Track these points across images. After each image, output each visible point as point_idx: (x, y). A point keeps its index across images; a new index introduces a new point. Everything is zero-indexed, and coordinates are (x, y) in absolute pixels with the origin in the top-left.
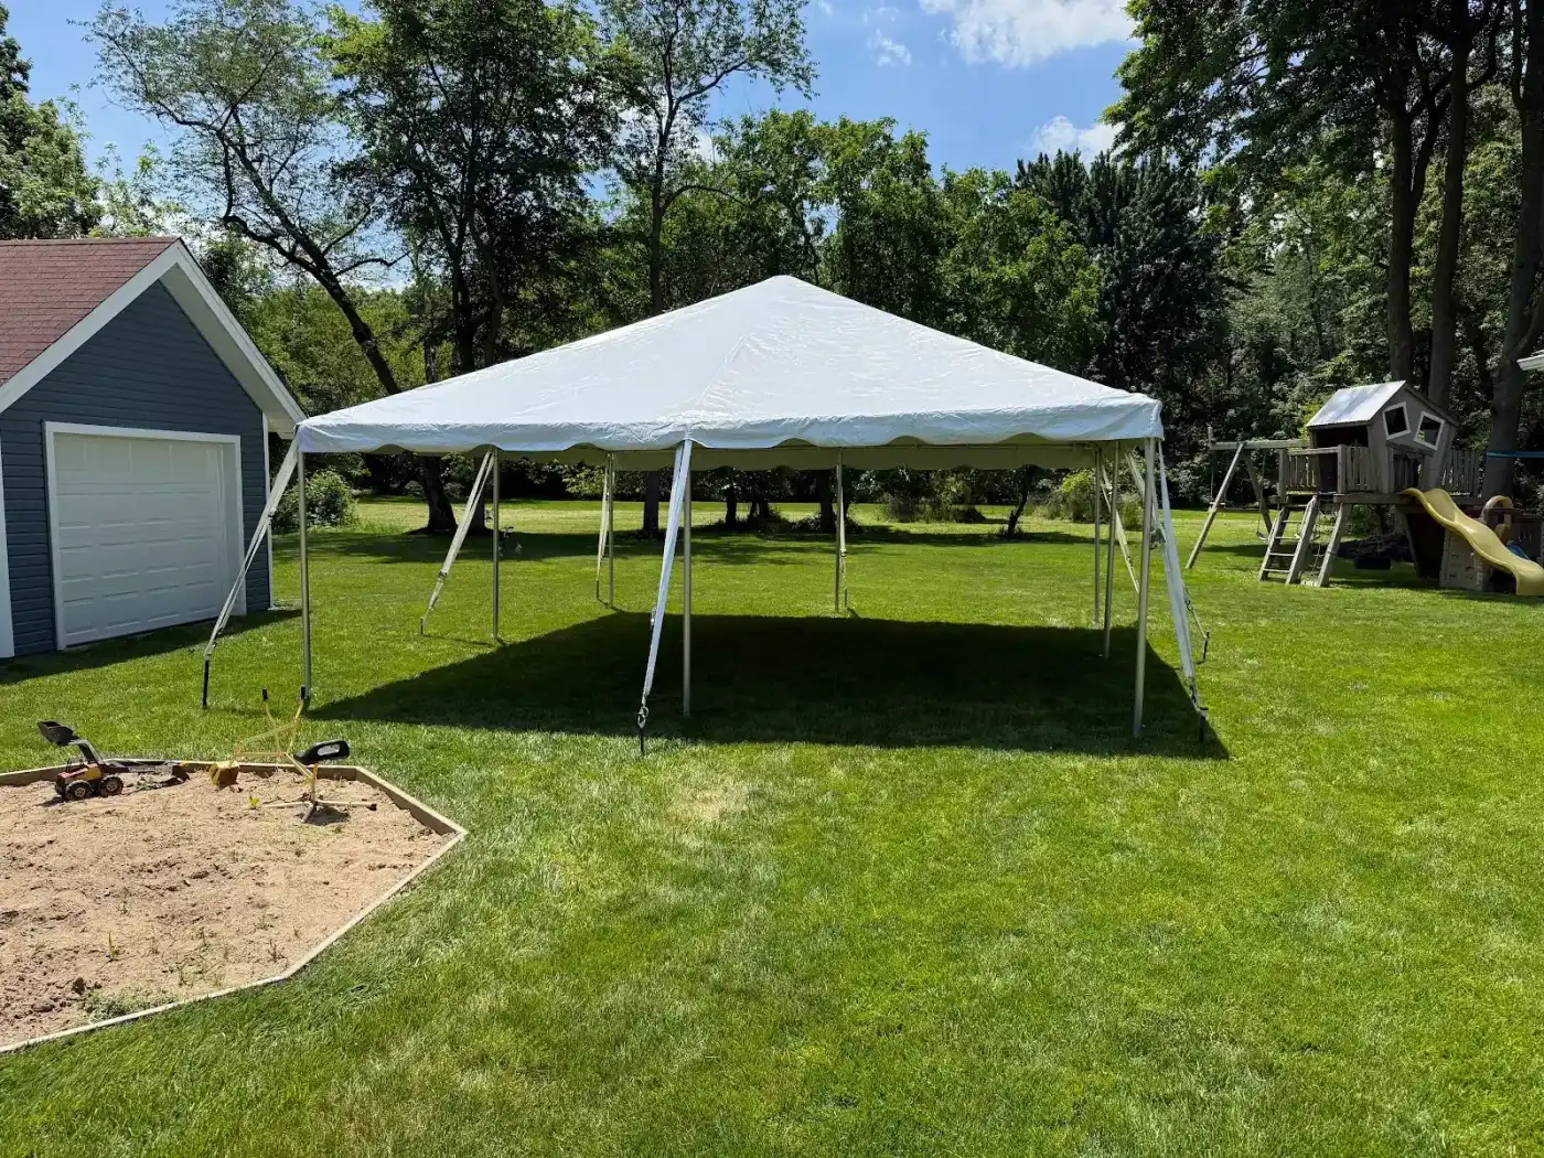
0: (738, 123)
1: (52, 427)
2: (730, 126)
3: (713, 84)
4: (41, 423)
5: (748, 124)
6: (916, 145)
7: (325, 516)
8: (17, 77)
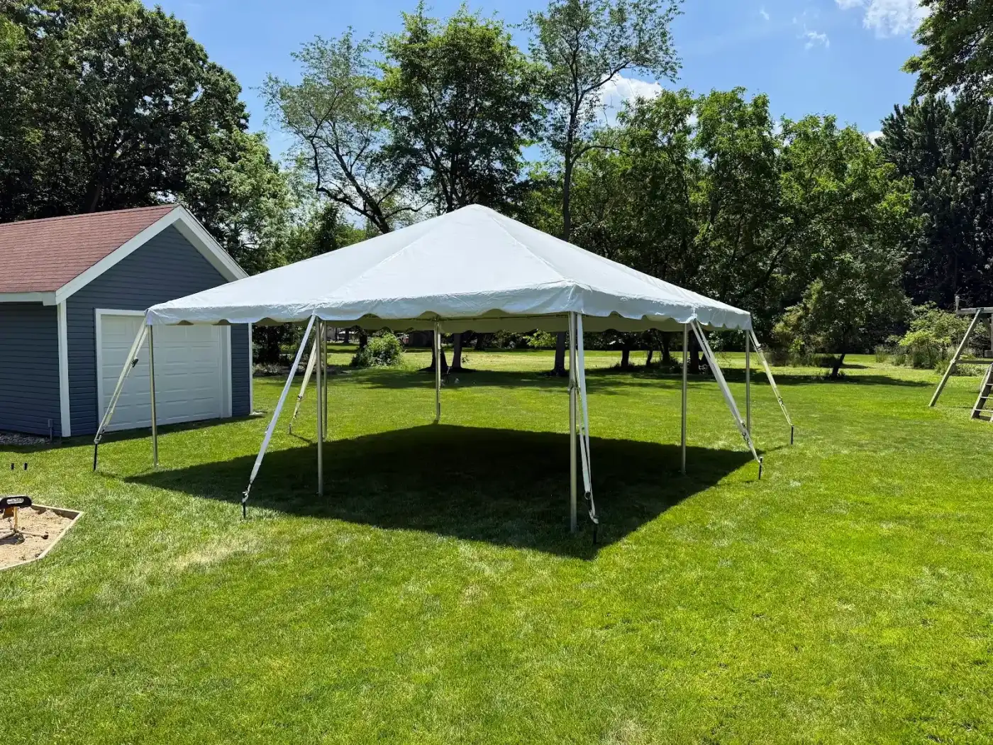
0: (633, 101)
1: (99, 312)
2: (628, 105)
3: (609, 79)
4: (93, 309)
5: (641, 101)
6: (761, 104)
7: (385, 359)
8: (243, 121)
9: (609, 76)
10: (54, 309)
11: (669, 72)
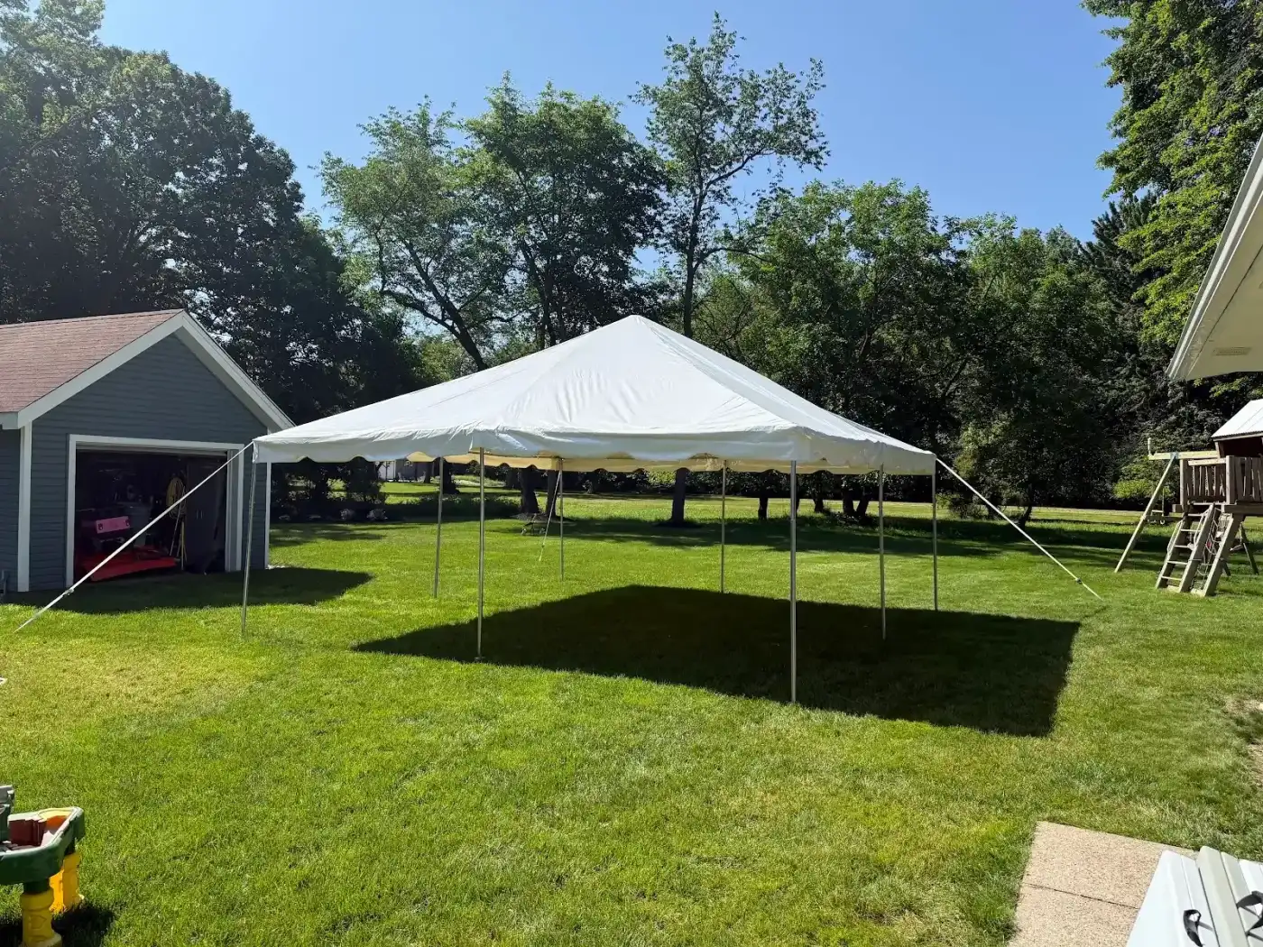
1: (74, 439)
3: (740, 168)
9: (740, 164)
10: (17, 434)
11: (813, 160)
